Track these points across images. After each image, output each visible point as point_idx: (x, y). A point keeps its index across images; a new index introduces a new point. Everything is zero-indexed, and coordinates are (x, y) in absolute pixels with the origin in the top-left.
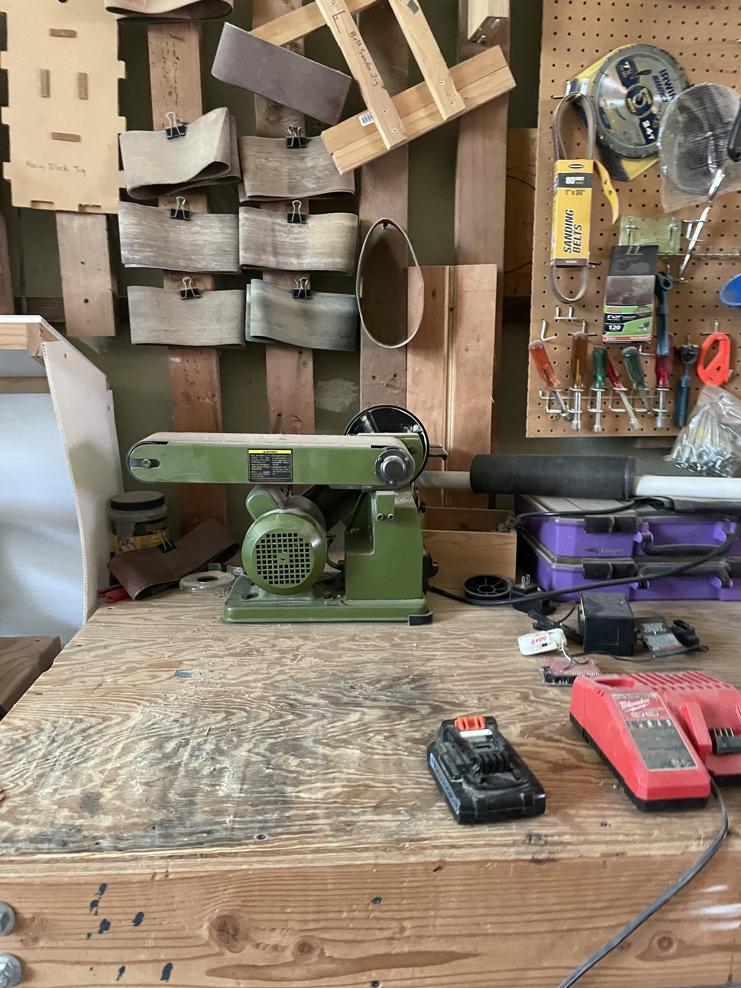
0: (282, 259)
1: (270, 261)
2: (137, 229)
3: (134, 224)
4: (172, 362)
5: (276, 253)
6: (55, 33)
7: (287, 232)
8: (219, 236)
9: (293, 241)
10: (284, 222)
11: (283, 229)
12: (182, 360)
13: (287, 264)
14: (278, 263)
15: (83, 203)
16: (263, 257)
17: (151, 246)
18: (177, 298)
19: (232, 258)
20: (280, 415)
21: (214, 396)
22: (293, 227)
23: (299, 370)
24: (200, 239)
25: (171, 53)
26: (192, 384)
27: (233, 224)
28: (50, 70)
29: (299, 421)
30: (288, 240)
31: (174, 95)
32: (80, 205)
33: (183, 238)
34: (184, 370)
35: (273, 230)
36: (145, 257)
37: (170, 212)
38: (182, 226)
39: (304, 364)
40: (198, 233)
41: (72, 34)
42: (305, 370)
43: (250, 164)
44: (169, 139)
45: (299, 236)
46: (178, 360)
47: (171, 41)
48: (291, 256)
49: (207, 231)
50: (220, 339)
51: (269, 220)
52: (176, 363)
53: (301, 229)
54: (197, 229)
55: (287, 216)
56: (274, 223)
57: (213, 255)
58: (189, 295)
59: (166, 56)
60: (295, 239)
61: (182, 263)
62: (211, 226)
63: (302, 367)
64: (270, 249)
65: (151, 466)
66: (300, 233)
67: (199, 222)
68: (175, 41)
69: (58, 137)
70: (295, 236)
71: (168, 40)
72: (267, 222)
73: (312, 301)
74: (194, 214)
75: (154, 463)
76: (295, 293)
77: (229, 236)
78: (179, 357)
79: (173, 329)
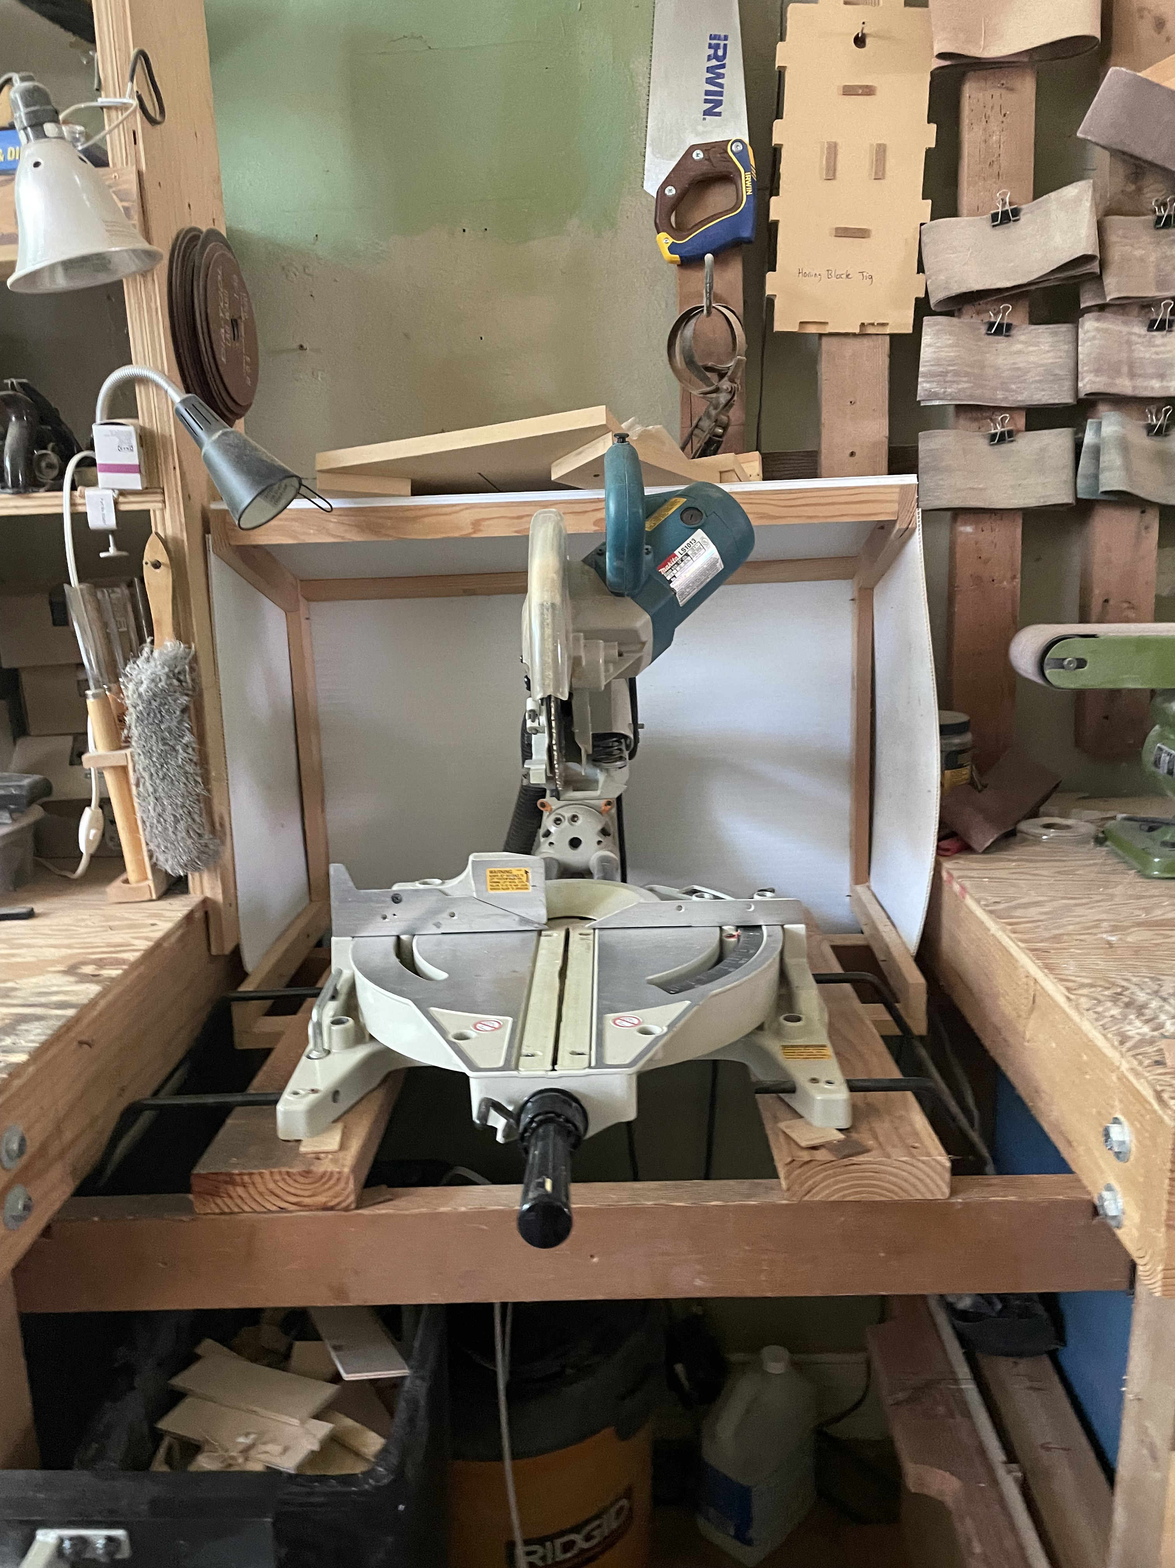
0: (1140, 382)
1: (1124, 386)
2: (952, 351)
3: (950, 346)
4: (961, 533)
5: (1132, 375)
6: (849, 91)
7: (1146, 343)
8: (1050, 355)
9: (1154, 357)
10: (1143, 330)
11: (1140, 340)
12: (976, 528)
13: (1146, 388)
14: (1134, 388)
15: (866, 322)
16: (1118, 381)
17: (967, 374)
18: (983, 444)
19: (1068, 384)
20: (1106, 601)
21: (1014, 577)
22: (1154, 336)
23: (1138, 537)
24: (1021, 362)
25: (997, 108)
26: (986, 562)
27: (1070, 337)
28: (838, 141)
29: (1133, 608)
30: (1148, 356)
31: (996, 166)
32: (863, 324)
33: (1000, 361)
34: (976, 544)
35: (1129, 343)
36: (960, 390)
37: (986, 327)
38: (1001, 342)
39: (1147, 528)
40: (1019, 352)
41: (869, 91)
42: (1148, 535)
43: (1115, 254)
44: (994, 226)
45: (1162, 349)
46: (969, 529)
47: (997, 93)
48: (1152, 377)
49: (1031, 349)
50: (1043, 497)
51: (1125, 329)
52: (967, 534)
53: (1166, 340)
54: (1019, 346)
55: (1148, 322)
56: (1130, 333)
57: (1040, 381)
58: (1001, 439)
59: (989, 113)
60: (1157, 354)
61: (1000, 395)
62: (1039, 342)
63: (1143, 531)
64: (1125, 369)
65: (1078, 667)
66: (1164, 345)
67: (1022, 338)
68: (1003, 91)
69: (843, 233)
70: (1158, 349)
71: (992, 91)
72: (1121, 332)
73: (1170, 438)
74: (1016, 326)
75: (1081, 663)
76: (1150, 429)
77: (1062, 354)
78: (971, 524)
79: (981, 486)
